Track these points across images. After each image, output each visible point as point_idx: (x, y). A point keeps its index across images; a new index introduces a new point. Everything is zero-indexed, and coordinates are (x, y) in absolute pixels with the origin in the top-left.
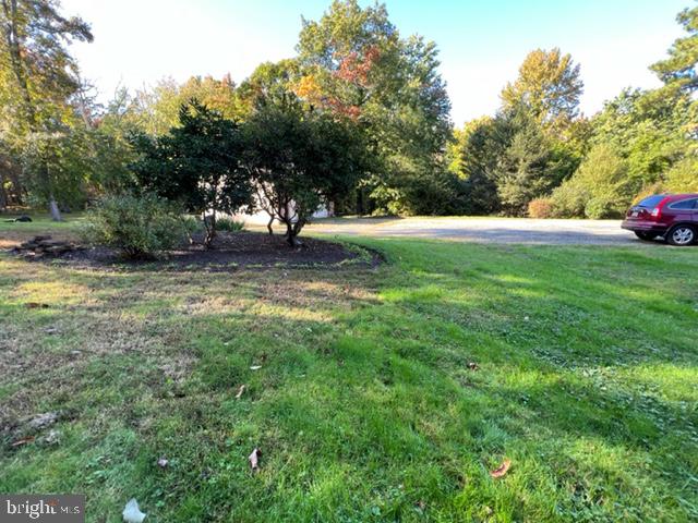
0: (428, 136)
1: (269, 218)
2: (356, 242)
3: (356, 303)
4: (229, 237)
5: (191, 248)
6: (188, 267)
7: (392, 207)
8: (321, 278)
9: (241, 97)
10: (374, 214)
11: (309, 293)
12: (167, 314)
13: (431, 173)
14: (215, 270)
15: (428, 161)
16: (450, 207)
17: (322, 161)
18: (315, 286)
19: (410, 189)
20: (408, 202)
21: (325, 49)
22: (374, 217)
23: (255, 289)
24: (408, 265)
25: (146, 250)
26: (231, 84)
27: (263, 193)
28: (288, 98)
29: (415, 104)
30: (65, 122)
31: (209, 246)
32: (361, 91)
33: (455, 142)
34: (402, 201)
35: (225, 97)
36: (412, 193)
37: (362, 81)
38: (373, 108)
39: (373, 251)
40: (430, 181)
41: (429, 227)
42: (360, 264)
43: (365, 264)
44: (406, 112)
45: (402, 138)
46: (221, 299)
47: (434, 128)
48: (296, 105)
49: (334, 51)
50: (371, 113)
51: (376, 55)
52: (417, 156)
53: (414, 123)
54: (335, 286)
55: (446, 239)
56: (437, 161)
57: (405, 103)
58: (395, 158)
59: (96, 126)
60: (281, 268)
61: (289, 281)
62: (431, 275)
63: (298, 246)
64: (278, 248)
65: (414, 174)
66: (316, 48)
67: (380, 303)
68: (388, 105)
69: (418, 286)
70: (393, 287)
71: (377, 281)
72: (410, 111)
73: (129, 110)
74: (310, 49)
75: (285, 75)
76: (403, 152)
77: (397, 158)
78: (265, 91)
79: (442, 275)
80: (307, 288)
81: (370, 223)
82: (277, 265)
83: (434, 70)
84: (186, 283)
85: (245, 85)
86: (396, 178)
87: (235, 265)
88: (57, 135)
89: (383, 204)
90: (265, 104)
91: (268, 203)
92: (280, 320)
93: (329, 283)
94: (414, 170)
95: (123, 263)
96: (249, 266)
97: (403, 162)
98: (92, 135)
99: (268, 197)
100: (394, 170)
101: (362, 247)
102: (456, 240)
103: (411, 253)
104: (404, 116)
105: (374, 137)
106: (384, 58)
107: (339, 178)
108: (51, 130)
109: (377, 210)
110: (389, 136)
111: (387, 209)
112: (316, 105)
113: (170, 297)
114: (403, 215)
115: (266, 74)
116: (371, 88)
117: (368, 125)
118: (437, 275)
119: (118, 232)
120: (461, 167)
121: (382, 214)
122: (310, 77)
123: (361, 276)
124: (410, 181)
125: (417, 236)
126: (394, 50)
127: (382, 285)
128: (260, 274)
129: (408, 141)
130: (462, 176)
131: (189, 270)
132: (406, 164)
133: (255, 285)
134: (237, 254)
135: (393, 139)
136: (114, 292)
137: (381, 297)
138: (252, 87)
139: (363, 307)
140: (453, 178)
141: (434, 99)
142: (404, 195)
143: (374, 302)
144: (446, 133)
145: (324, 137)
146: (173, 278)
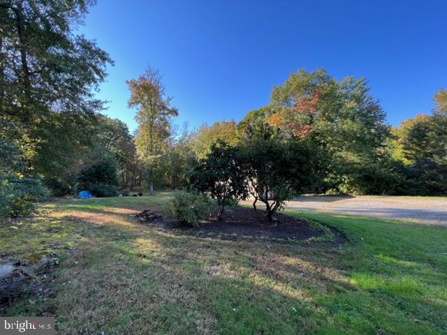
0: (368, 137)
1: (254, 199)
2: (317, 219)
3: (331, 285)
4: (230, 210)
5: (210, 219)
6: (209, 234)
7: (343, 189)
8: (296, 254)
9: (239, 129)
10: (327, 193)
11: (288, 267)
12: (199, 273)
13: (375, 162)
14: (223, 238)
15: (371, 154)
16: (400, 188)
17: (292, 167)
18: (292, 261)
19: (358, 175)
20: (356, 185)
21: (286, 98)
22: (328, 196)
23: (250, 259)
24: (372, 248)
25: (189, 222)
26: (234, 123)
27: (251, 184)
28: (264, 126)
29: (354, 118)
30: (163, 150)
31: (220, 219)
32: (311, 116)
33: (396, 138)
34: (351, 184)
35: (230, 130)
36: (360, 178)
37: (312, 110)
38: (321, 125)
39: (334, 229)
40: (376, 169)
41: (381, 207)
42: (326, 242)
43: (330, 242)
44: (347, 124)
45: (345, 140)
46: (229, 265)
47: (373, 131)
48: (269, 129)
49: (292, 98)
50: (320, 128)
51: (320, 94)
52: (361, 151)
53: (355, 129)
54: (308, 263)
55: (405, 220)
56: (380, 152)
57: (345, 117)
58: (341, 154)
59: (173, 150)
60: (264, 240)
61: (272, 254)
62: (401, 262)
63: (275, 221)
64: (261, 222)
65: (359, 163)
66: (281, 98)
67: (354, 289)
68: (332, 121)
69: (390, 274)
70: (364, 272)
71: (345, 262)
72: (350, 122)
73: (187, 141)
74: (278, 99)
75: (263, 114)
76: (348, 149)
77: (343, 154)
78: (251, 124)
79: (413, 264)
80: (286, 263)
81: (326, 201)
82: (262, 237)
83: (365, 94)
84: (209, 247)
85: (241, 123)
86: (344, 168)
87: (235, 235)
88: (159, 156)
89: (335, 186)
90: (251, 131)
91: (254, 189)
92: (269, 292)
93: (303, 259)
94: (359, 161)
95: (178, 227)
96: (244, 237)
97: (349, 157)
98: (171, 155)
99: (254, 186)
100: (341, 162)
101: (324, 224)
102: (416, 221)
103: (371, 234)
104: (345, 126)
105: (323, 141)
106: (326, 95)
107: (304, 177)
108: (157, 154)
109: (330, 191)
110: (335, 140)
111: (338, 190)
112: (281, 128)
113: (200, 259)
114: (354, 194)
115: (252, 115)
116: (318, 113)
117: (317, 134)
118: (408, 264)
119: (178, 211)
120: (403, 155)
121: (334, 193)
122: (278, 113)
123: (329, 256)
124: (356, 169)
125: (371, 214)
126: (333, 89)
127: (351, 267)
128: (252, 244)
129: (351, 142)
130: (406, 162)
131: (209, 237)
132: (352, 157)
133: (249, 255)
134: (236, 225)
135: (339, 141)
136: (174, 250)
137: (353, 282)
138: (244, 123)
139: (339, 291)
140: (398, 165)
141: (369, 112)
142: (352, 179)
143: (347, 286)
144: (385, 133)
145: (293, 152)
146: (202, 243)
